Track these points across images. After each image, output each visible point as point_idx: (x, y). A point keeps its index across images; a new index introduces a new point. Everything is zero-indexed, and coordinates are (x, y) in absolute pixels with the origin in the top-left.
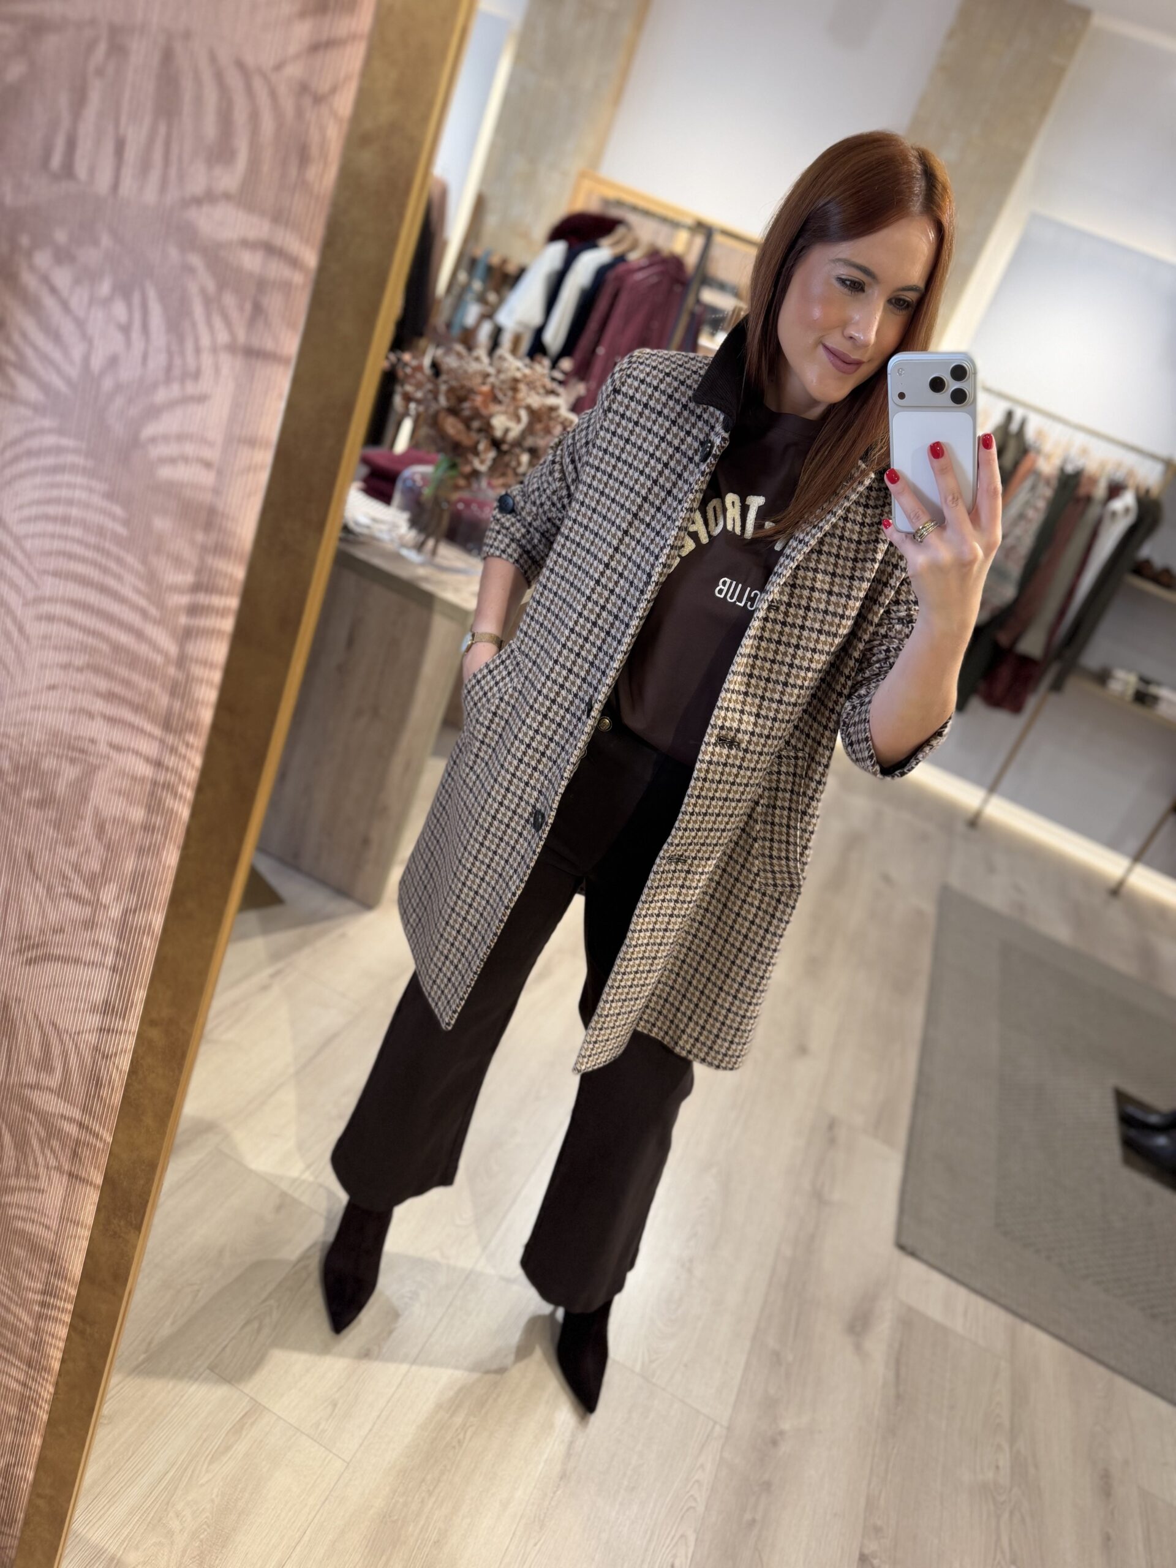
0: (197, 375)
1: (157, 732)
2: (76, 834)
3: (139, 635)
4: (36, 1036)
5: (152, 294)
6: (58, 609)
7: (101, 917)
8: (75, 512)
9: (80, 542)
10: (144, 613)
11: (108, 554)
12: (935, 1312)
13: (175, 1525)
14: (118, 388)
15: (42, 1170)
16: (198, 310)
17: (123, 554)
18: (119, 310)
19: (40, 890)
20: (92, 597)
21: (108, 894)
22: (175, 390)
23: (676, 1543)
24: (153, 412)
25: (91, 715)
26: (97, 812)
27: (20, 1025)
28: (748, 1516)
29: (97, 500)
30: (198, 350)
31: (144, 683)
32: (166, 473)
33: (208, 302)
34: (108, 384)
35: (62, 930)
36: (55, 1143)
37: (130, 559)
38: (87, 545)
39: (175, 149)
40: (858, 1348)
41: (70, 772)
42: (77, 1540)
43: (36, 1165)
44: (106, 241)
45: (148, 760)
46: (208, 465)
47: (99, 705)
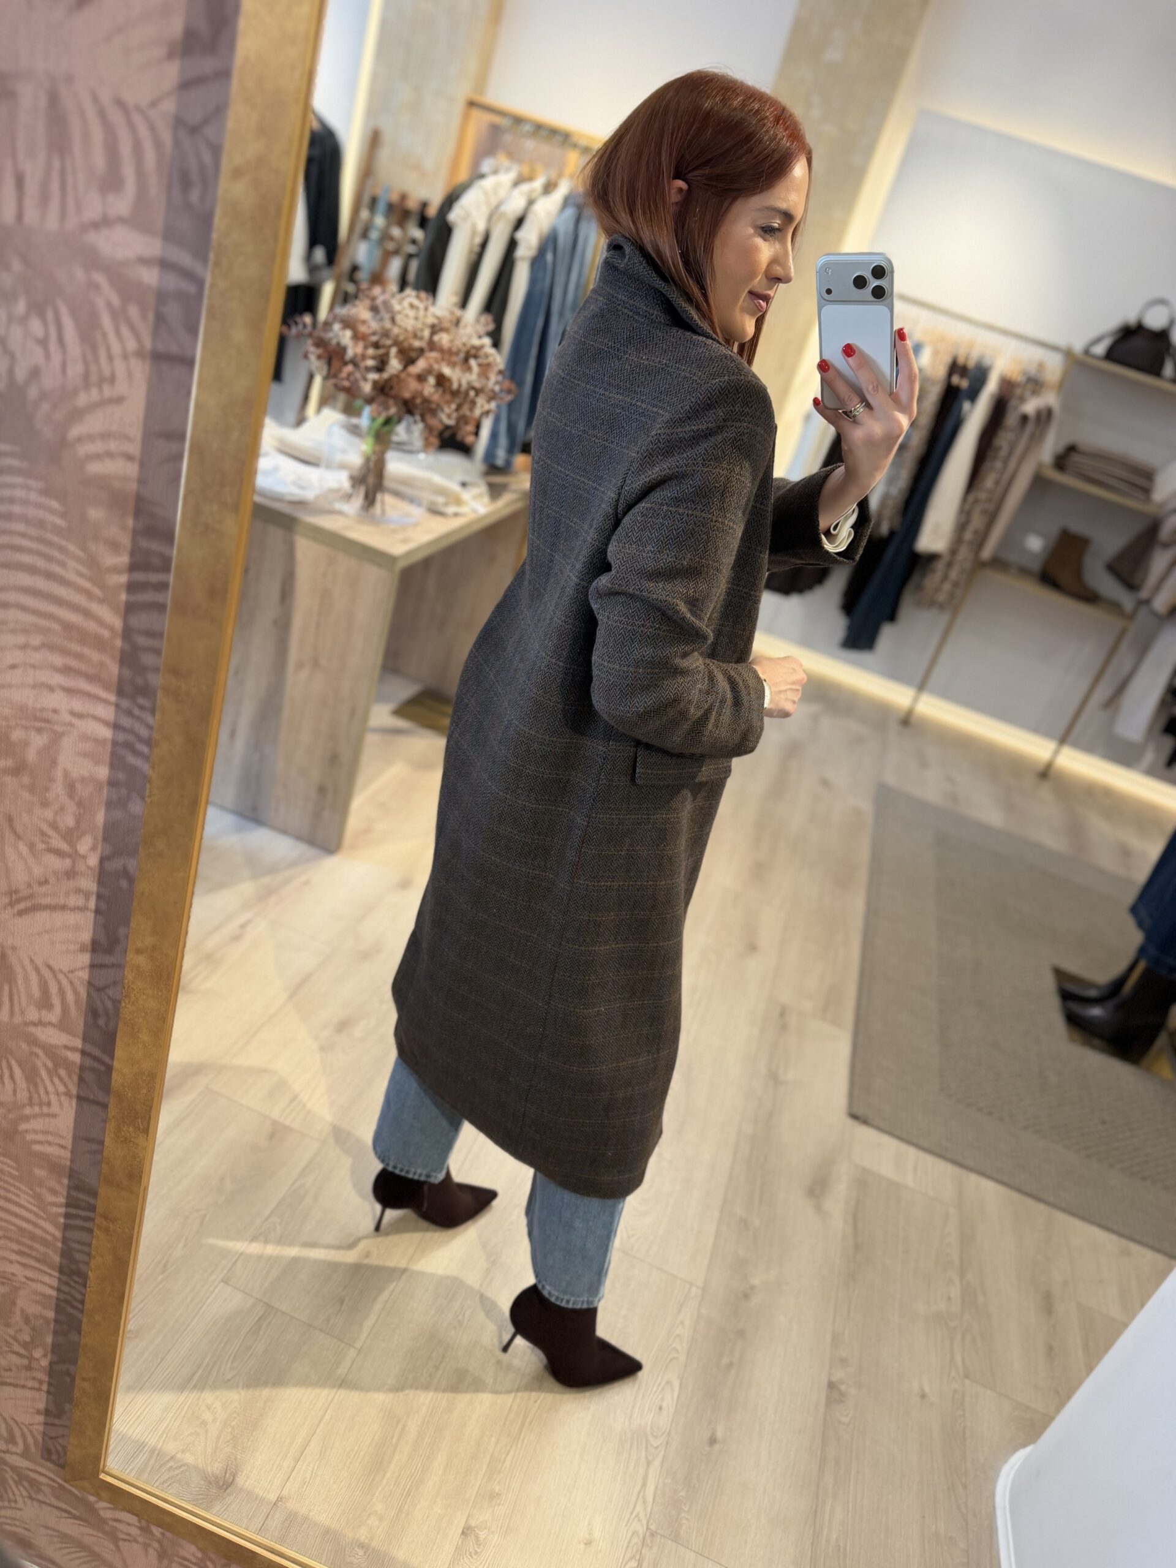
0: (112, 380)
1: (112, 698)
2: (50, 795)
3: (87, 613)
4: (34, 979)
5: (64, 310)
6: (12, 597)
7: (81, 867)
8: (16, 509)
9: (23, 535)
10: (88, 594)
11: (50, 544)
12: (887, 1170)
13: (208, 1416)
14: (43, 395)
15: (53, 1098)
16: (106, 321)
17: (63, 543)
18: (36, 326)
19: (23, 849)
20: (40, 583)
21: (84, 846)
22: (94, 394)
23: (663, 1389)
24: (77, 415)
25: (51, 689)
26: (66, 774)
27: (18, 970)
28: (725, 1360)
29: (34, 496)
30: (110, 358)
31: (95, 656)
32: (94, 468)
33: (115, 314)
34: (33, 392)
35: (46, 882)
36: (63, 1072)
37: (71, 547)
38: (31, 538)
39: (70, 180)
40: (818, 1209)
41: (38, 741)
42: (120, 1437)
43: (47, 1093)
44: (17, 265)
45: (106, 723)
46: (129, 457)
47: (57, 679)
